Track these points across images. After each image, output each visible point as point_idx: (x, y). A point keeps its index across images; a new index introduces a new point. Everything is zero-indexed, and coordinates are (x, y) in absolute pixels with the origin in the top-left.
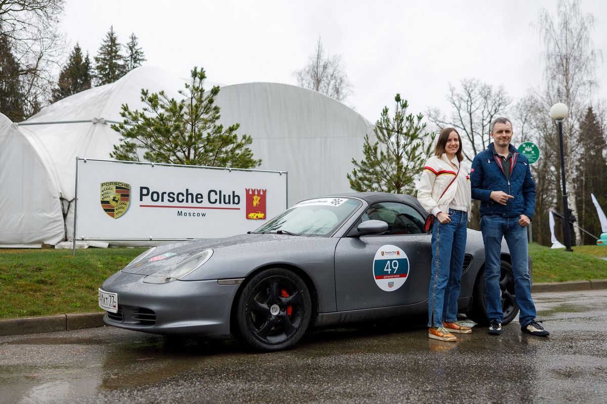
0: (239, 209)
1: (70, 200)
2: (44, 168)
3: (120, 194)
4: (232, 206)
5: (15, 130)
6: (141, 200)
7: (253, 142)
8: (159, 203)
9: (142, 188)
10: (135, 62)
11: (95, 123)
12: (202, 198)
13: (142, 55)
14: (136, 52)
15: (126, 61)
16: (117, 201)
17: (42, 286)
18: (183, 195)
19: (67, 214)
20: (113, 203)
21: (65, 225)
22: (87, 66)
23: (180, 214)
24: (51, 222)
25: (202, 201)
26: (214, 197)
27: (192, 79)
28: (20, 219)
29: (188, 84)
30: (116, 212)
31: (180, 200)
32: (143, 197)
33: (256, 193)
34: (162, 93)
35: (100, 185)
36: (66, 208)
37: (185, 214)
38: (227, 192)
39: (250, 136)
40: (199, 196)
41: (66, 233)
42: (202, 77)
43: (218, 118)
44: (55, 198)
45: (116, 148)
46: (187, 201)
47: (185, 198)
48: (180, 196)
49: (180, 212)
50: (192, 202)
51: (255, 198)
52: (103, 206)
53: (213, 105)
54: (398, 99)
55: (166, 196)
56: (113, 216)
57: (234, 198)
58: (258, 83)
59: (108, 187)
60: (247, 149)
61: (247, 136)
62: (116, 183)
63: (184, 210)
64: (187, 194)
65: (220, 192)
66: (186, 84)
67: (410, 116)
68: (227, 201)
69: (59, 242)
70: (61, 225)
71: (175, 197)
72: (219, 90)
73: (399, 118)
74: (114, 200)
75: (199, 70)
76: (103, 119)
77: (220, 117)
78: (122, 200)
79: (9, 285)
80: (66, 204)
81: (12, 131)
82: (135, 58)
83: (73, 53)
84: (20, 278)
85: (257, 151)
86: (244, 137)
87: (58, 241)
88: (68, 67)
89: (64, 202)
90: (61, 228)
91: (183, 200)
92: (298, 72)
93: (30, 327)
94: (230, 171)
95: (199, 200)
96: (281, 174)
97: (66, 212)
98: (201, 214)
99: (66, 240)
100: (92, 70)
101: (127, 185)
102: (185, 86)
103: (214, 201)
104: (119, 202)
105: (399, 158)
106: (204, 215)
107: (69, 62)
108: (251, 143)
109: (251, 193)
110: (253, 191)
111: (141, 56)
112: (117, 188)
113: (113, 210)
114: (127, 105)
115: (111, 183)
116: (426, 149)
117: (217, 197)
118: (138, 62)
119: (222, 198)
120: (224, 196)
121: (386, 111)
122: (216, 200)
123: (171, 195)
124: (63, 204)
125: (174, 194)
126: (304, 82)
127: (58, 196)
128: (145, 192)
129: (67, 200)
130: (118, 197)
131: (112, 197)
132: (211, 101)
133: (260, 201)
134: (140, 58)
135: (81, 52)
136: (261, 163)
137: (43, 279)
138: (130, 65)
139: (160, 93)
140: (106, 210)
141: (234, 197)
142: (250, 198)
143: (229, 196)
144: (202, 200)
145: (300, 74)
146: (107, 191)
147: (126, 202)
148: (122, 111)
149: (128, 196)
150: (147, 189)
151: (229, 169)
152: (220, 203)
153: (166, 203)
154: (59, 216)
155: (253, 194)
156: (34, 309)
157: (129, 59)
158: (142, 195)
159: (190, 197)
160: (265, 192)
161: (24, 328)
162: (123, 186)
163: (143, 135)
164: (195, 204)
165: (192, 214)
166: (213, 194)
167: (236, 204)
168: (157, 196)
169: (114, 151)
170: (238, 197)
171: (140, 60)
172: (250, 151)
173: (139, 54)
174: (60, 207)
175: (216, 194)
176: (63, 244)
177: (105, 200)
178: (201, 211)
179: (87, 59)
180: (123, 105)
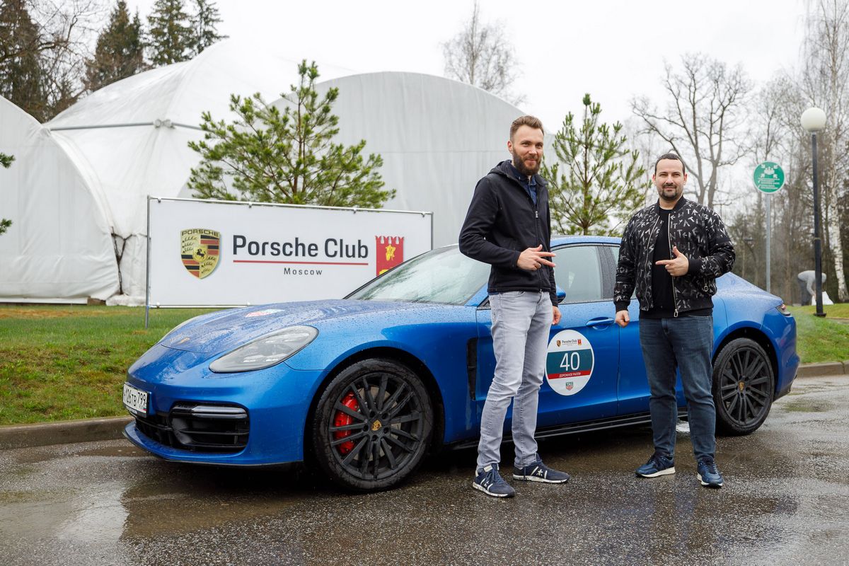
0: (367, 264)
1: (125, 237)
2: (89, 192)
3: (206, 246)
4: (357, 260)
5: (46, 138)
6: (235, 253)
7: (383, 164)
8: (259, 257)
9: (235, 237)
10: (207, 23)
11: (157, 127)
12: (316, 249)
13: (217, 13)
14: (208, 9)
15: (194, 22)
16: (202, 255)
17: (112, 375)
18: (291, 246)
19: (121, 257)
20: (197, 258)
21: (119, 272)
22: (135, 30)
23: (287, 271)
24: (100, 269)
25: (316, 254)
26: (332, 248)
27: (300, 76)
28: (57, 263)
29: (294, 86)
30: (201, 269)
31: (288, 252)
32: (238, 249)
33: (390, 242)
34: (257, 96)
35: (180, 234)
36: (120, 248)
37: (295, 272)
38: (351, 241)
39: (379, 156)
40: (313, 247)
41: (121, 283)
42: (314, 76)
43: (335, 132)
44: (104, 234)
45: (194, 173)
46: (297, 255)
47: (293, 250)
48: (288, 247)
49: (287, 270)
50: (304, 255)
51: (388, 248)
52: (184, 262)
53: (329, 115)
54: (587, 101)
55: (268, 248)
56: (197, 275)
57: (360, 249)
58: (390, 72)
59: (191, 236)
60: (375, 174)
61: (376, 156)
62: (200, 231)
63: (293, 267)
64: (297, 245)
65: (341, 241)
66: (292, 86)
67: (604, 126)
68: (350, 253)
69: (111, 296)
70: (113, 272)
71: (281, 248)
72: (337, 94)
73: (588, 129)
74: (199, 253)
75: (308, 65)
76: (168, 120)
77: (339, 131)
78: (210, 253)
79: (69, 374)
80: (120, 243)
81: (43, 139)
82: (207, 18)
83: (116, 10)
84: (83, 364)
85: (389, 177)
86: (372, 158)
87: (110, 294)
88: (108, 31)
89: (117, 239)
90: (114, 277)
91: (291, 253)
92: (444, 42)
93: (104, 432)
94: (355, 212)
95: (313, 253)
96: (424, 216)
97: (120, 254)
98: (315, 273)
99: (121, 292)
100: (145, 36)
101: (216, 233)
102: (290, 88)
103: (333, 254)
104: (205, 256)
105: (587, 184)
106: (319, 273)
107: (109, 23)
108: (381, 165)
109: (383, 242)
110: (386, 240)
111: (216, 15)
112: (202, 237)
113: (198, 268)
114: (209, 113)
115: (194, 231)
116: (625, 174)
117: (338, 248)
118: (211, 23)
119: (344, 250)
120: (347, 246)
121: (569, 119)
122: (336, 252)
123: (275, 246)
124: (115, 242)
125: (278, 245)
126: (453, 57)
127: (109, 232)
128: (240, 242)
129: (121, 237)
130: (204, 249)
131: (195, 250)
132: (326, 110)
133: (395, 253)
134: (213, 17)
135: (126, 8)
136: (396, 194)
137: (113, 365)
138: (198, 29)
139: (255, 96)
140: (188, 268)
141: (360, 247)
142: (381, 250)
143: (354, 246)
144: (316, 252)
145: (447, 45)
146: (189, 242)
147: (215, 257)
148: (203, 122)
149: (217, 247)
150: (244, 238)
151: (353, 210)
152: (341, 256)
153: (268, 257)
154: (111, 260)
155: (386, 243)
156: (106, 407)
157: (198, 19)
158: (236, 246)
159: (300, 248)
160: (402, 240)
161: (96, 433)
162: (211, 235)
163: (232, 157)
164: (308, 258)
165: (303, 272)
166: (331, 243)
167: (363, 257)
168: (257, 248)
169: (192, 177)
170: (365, 247)
171: (213, 21)
172: (379, 178)
173: (211, 12)
174: (112, 246)
175: (336, 244)
176: (118, 298)
177: (187, 253)
178: (316, 268)
179: (136, 19)
180: (204, 113)
